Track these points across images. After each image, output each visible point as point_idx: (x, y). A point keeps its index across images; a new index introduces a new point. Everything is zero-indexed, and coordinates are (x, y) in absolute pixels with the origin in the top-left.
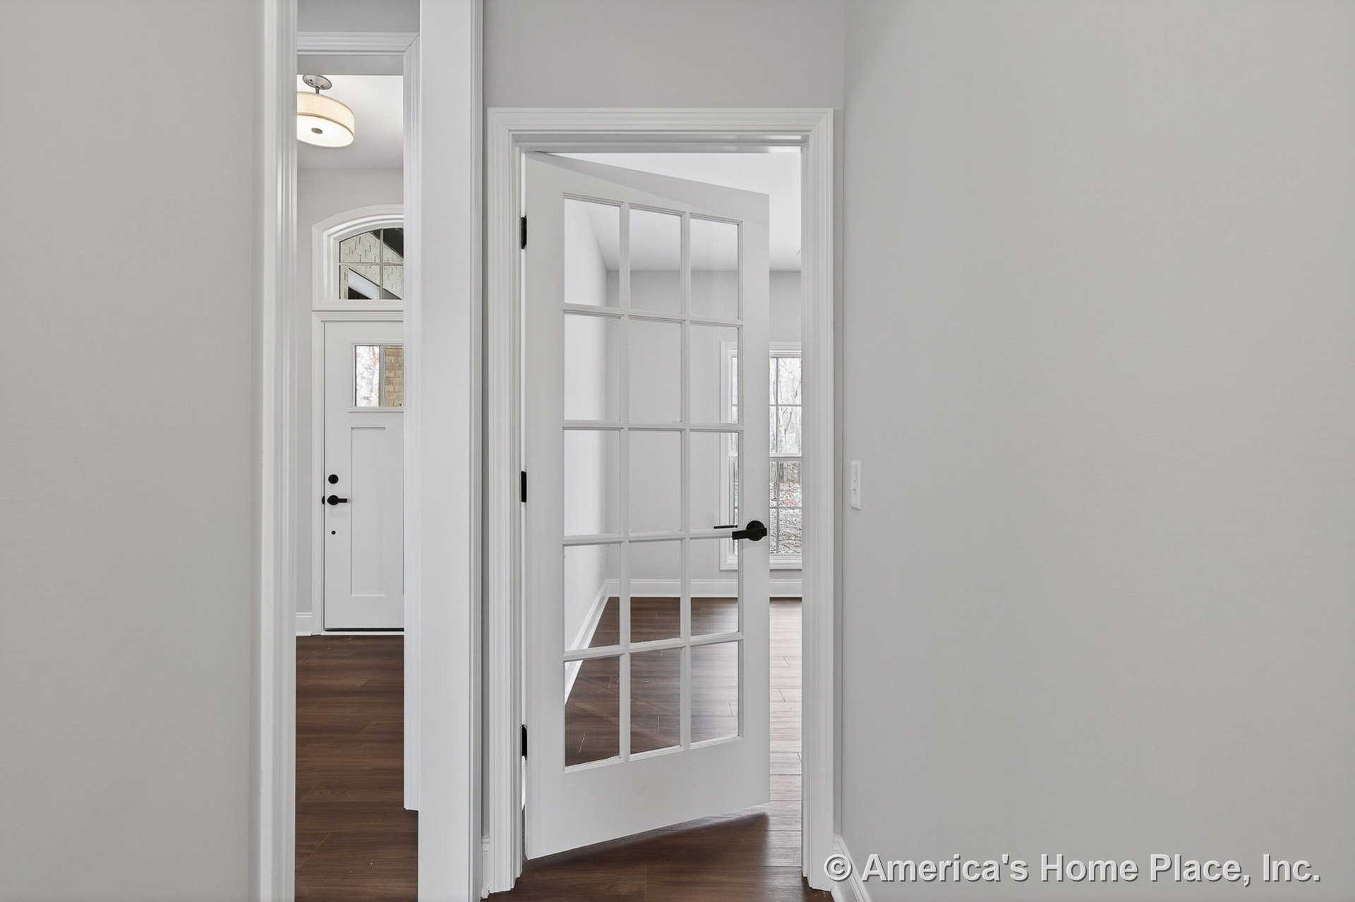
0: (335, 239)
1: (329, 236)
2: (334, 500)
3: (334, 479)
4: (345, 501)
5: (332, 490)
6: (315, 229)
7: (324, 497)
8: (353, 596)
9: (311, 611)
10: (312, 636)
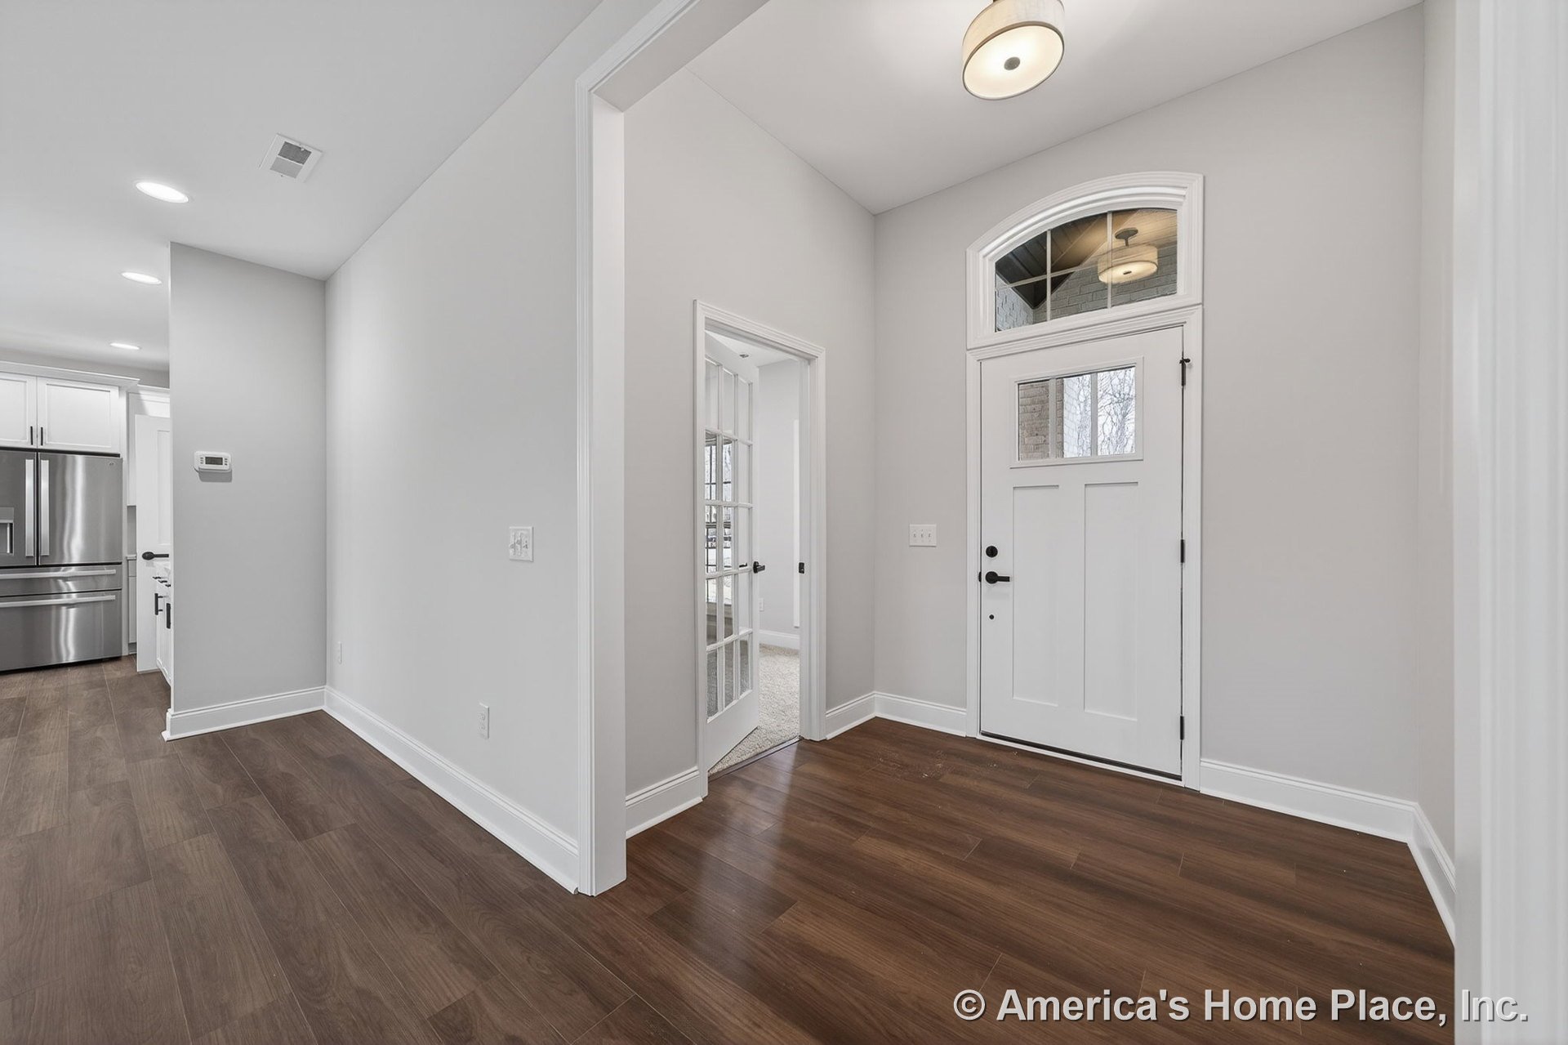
0: (990, 260)
1: (984, 256)
2: (992, 578)
3: (992, 552)
4: (1006, 579)
5: (991, 565)
6: (970, 252)
7: (980, 573)
8: (1015, 698)
9: (965, 708)
10: (966, 737)
